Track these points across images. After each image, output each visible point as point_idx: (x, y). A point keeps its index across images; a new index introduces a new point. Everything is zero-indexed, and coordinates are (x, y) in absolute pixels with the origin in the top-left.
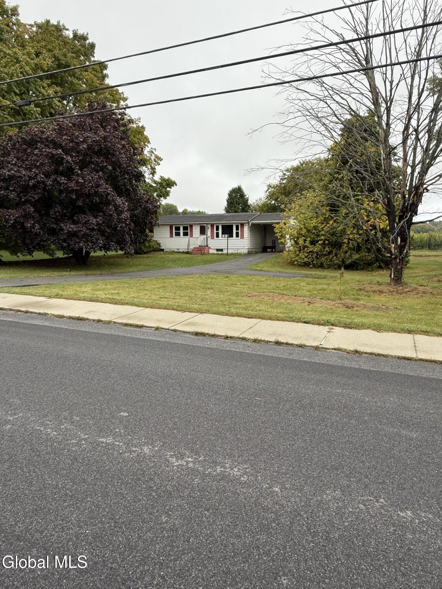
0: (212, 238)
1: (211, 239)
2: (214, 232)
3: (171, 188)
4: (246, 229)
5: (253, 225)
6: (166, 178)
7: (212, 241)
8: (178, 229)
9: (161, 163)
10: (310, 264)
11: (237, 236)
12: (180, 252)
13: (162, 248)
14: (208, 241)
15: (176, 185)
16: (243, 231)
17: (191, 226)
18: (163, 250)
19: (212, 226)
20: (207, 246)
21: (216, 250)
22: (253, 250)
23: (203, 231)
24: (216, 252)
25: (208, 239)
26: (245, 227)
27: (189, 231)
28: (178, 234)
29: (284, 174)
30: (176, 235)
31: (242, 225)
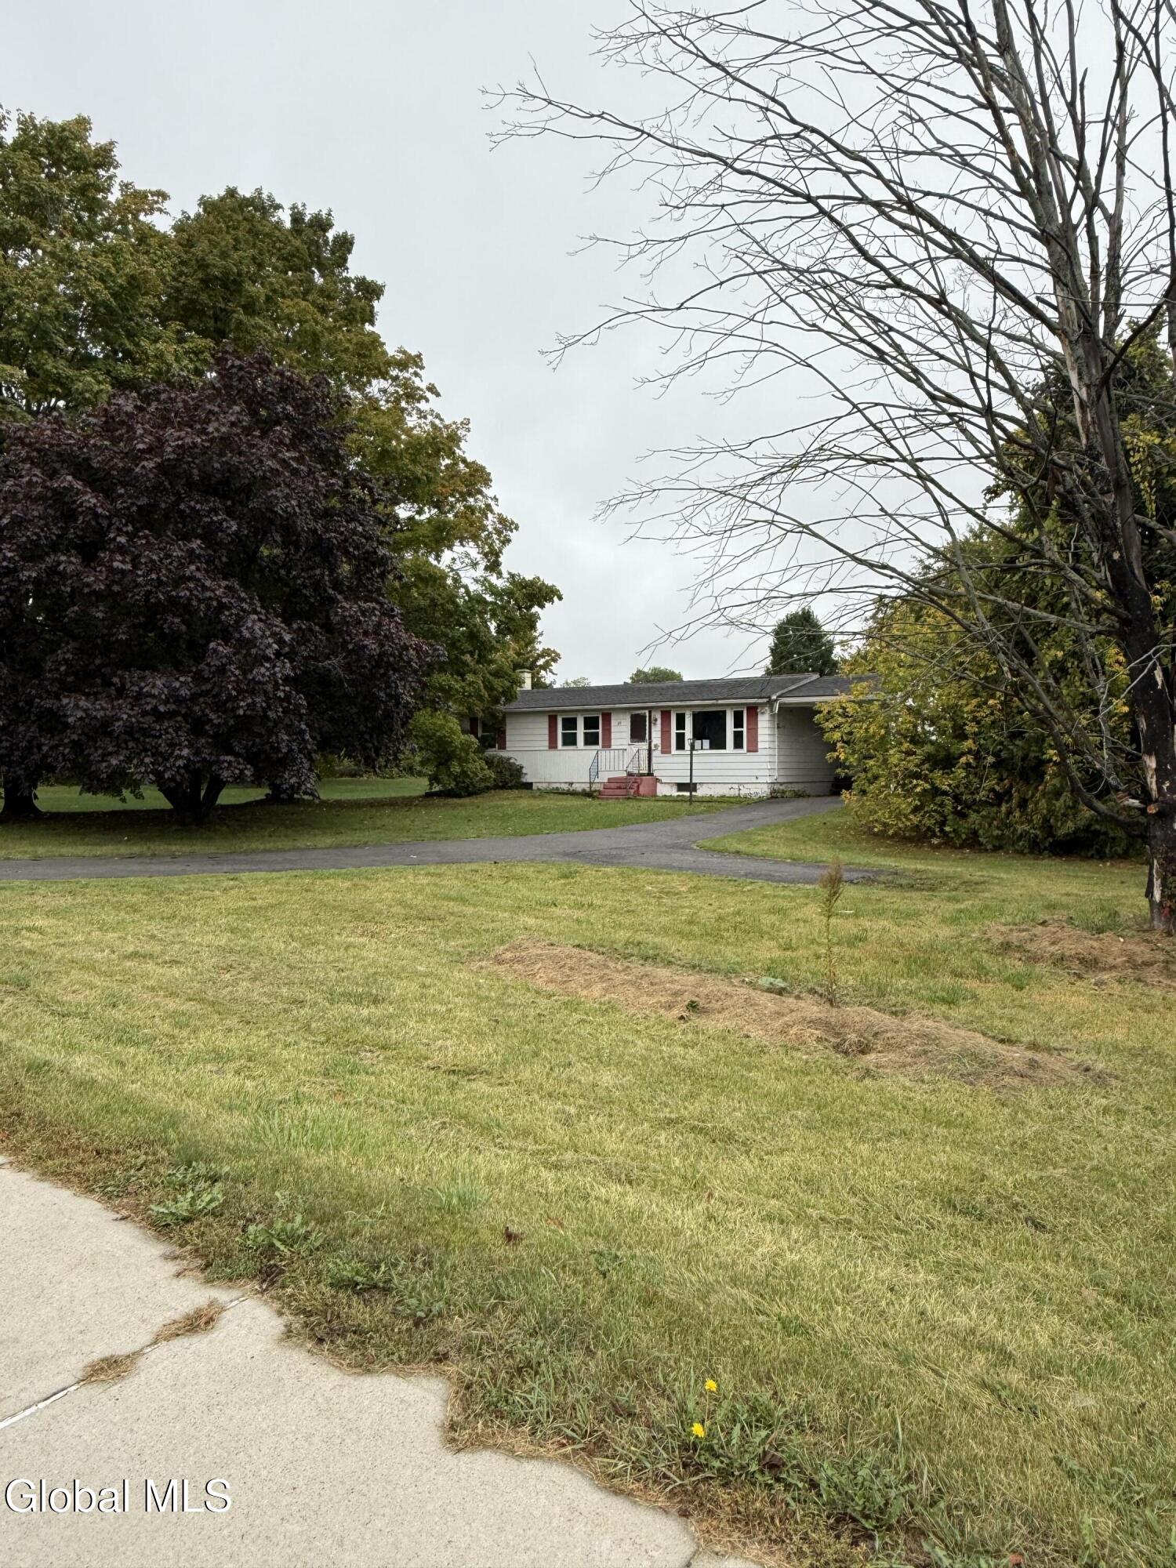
0: (666, 749)
1: (663, 752)
2: (669, 732)
3: (542, 606)
4: (764, 723)
5: (784, 709)
6: (529, 577)
7: (667, 758)
8: (570, 724)
9: (513, 535)
10: (934, 835)
11: (738, 744)
12: (574, 794)
13: (528, 779)
14: (654, 760)
15: (560, 598)
16: (756, 729)
17: (607, 716)
18: (529, 786)
19: (666, 714)
20: (650, 774)
21: (675, 788)
22: (791, 787)
23: (638, 732)
24: (675, 793)
25: (654, 754)
26: (760, 718)
27: (600, 731)
28: (570, 740)
29: (928, 567)
30: (565, 743)
31: (753, 710)
